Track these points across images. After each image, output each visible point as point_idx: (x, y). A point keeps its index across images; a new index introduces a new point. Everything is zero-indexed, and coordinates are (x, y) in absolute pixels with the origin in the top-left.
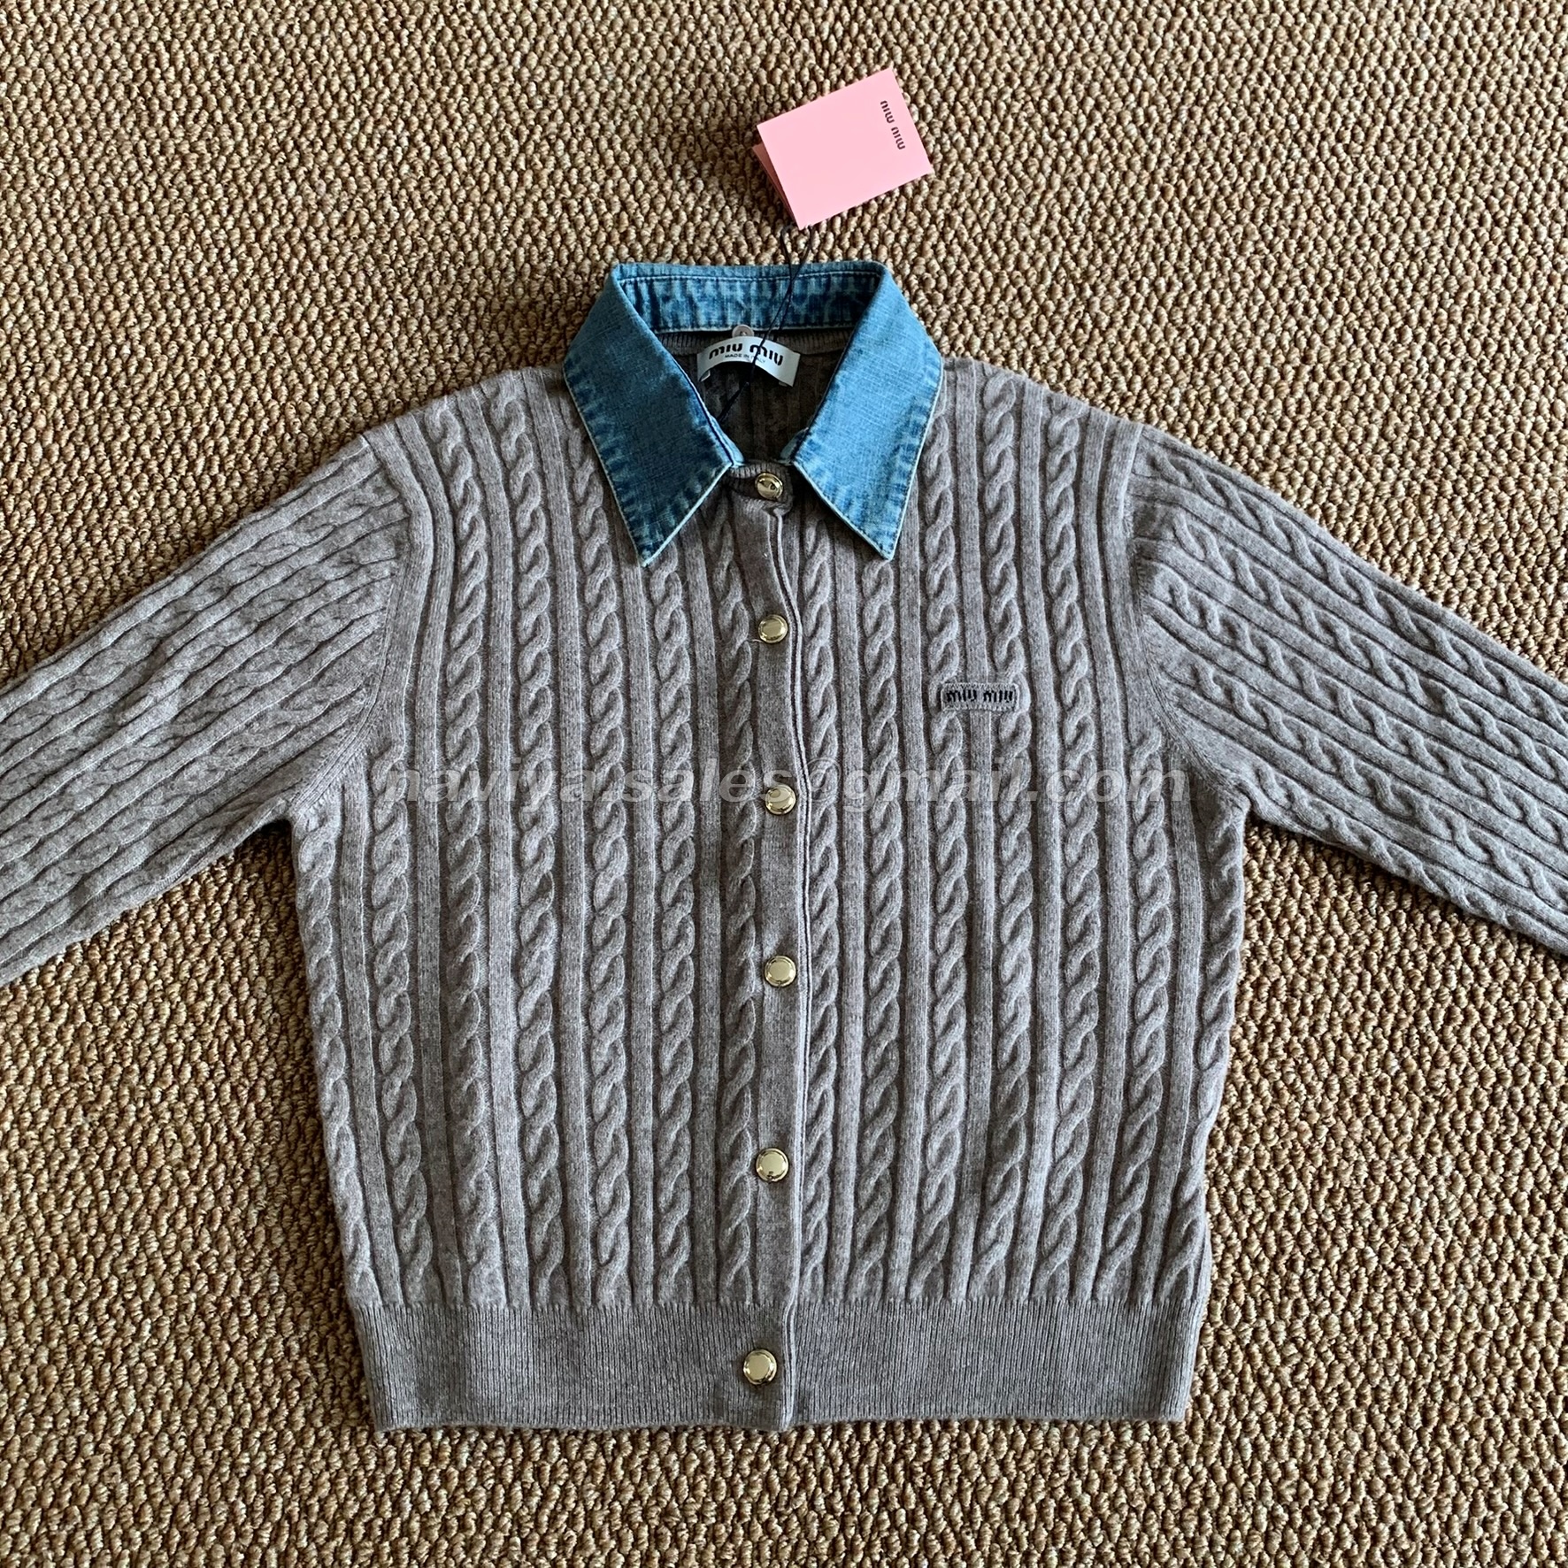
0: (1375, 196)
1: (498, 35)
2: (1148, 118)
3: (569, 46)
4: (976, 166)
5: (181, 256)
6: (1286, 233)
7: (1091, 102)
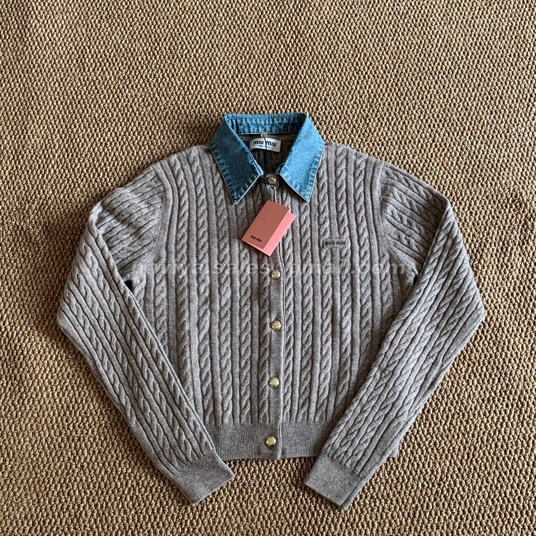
0: (455, 91)
1: (189, 43)
2: (386, 68)
3: (210, 47)
4: (334, 83)
5: (94, 111)
6: (428, 102)
7: (369, 63)
